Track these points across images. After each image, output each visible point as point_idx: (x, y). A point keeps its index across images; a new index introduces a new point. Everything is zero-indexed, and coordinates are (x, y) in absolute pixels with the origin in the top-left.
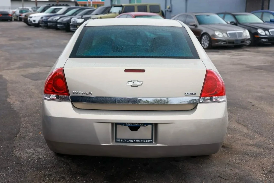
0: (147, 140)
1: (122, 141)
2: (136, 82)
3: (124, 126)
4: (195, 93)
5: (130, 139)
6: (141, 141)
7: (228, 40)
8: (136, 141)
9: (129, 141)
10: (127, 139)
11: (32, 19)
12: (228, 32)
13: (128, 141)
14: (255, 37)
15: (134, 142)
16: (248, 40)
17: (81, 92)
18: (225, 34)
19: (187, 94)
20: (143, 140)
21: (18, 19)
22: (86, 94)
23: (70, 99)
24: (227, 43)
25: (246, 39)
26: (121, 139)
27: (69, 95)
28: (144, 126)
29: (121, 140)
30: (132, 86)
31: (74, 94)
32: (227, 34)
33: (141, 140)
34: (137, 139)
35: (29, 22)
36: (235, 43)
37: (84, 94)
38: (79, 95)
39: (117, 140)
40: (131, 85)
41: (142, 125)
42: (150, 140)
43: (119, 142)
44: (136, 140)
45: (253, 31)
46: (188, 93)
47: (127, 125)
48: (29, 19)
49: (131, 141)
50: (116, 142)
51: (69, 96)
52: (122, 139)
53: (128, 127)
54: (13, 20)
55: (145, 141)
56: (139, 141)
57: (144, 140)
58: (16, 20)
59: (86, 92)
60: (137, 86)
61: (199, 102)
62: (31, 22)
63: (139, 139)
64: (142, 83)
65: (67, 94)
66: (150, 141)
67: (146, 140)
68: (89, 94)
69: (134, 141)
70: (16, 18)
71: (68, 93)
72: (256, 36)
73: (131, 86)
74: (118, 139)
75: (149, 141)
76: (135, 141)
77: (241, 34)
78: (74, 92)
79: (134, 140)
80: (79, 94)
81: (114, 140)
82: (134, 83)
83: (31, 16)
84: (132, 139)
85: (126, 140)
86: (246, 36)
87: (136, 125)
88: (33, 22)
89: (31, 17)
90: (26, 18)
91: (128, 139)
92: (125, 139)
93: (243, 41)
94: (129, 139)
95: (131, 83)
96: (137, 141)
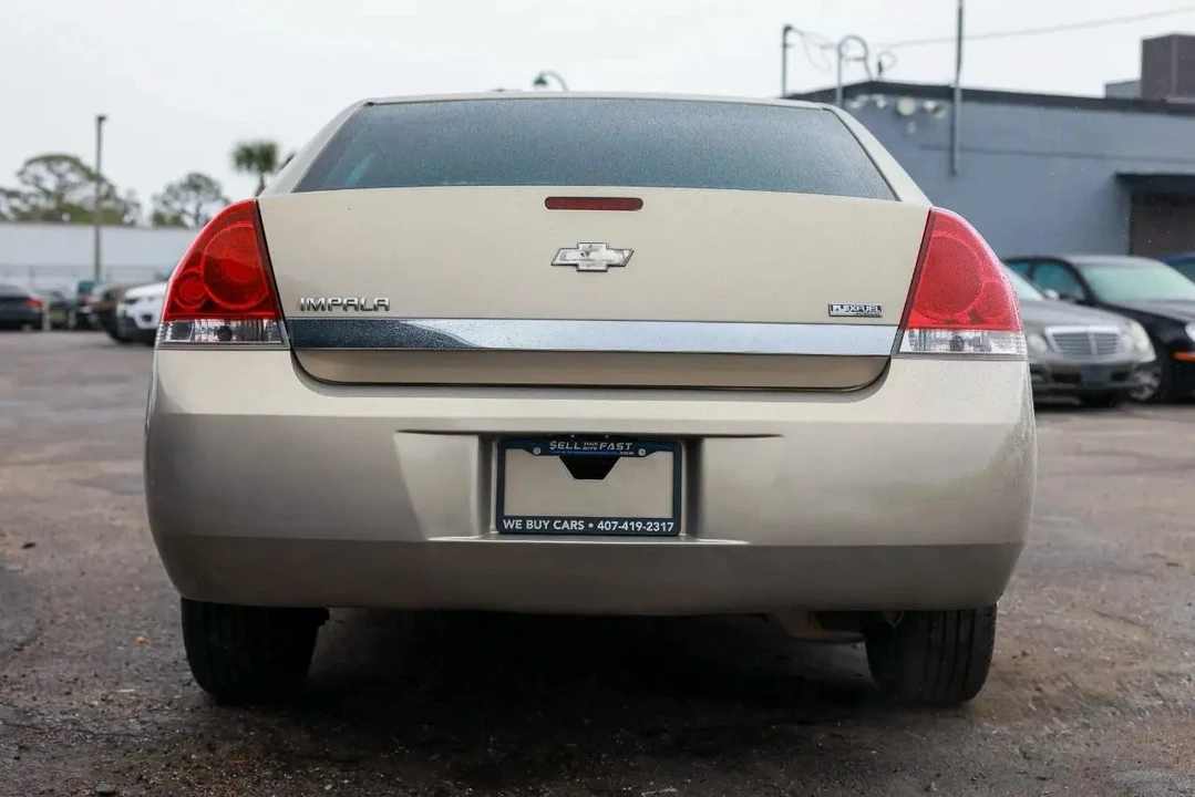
0: (653, 520)
1: (530, 525)
2: (596, 250)
3: (542, 454)
4: (879, 308)
5: (569, 519)
6: (623, 526)
7: (1053, 365)
8: (596, 524)
9: (566, 524)
10: (552, 519)
11: (135, 311)
12: (1050, 331)
13: (558, 525)
14: (1179, 362)
15: (586, 533)
16: (1144, 367)
17: (339, 302)
18: (1036, 340)
19: (842, 312)
20: (632, 523)
21: (72, 321)
22: (363, 308)
23: (286, 338)
24: (1046, 381)
25: (1135, 366)
26: (524, 519)
27: (278, 314)
28: (636, 455)
29: (524, 524)
30: (581, 268)
31: (302, 309)
32: (1044, 337)
33: (621, 521)
34: (605, 519)
35: (121, 322)
36: (1084, 380)
37: (351, 309)
38: (327, 314)
39: (507, 524)
40: (576, 265)
41: (625, 450)
42: (666, 520)
43: (514, 532)
44: (596, 520)
45: (1169, 336)
46: (842, 307)
47: (556, 449)
48: (121, 308)
49: (574, 525)
50: (503, 532)
51: (282, 322)
52: (533, 518)
53: (557, 459)
54: (47, 325)
55: (640, 526)
56: (613, 525)
57: (636, 520)
58: (58, 326)
59: (363, 301)
60: (603, 268)
61: (898, 352)
62: (131, 321)
63: (611, 519)
64: (626, 254)
65: (273, 313)
66: (668, 526)
67: (645, 521)
68: (375, 309)
69: (586, 524)
70: (59, 316)
71: (275, 310)
72: (1181, 356)
73: (574, 269)
74: (512, 518)
75: (661, 527)
76: (591, 526)
77: (1109, 342)
78: (302, 301)
79: (587, 520)
80: (330, 309)
81: (493, 526)
82: (588, 254)
83: (132, 294)
84: (578, 519)
85: (550, 525)
86: (1136, 349)
87: (598, 450)
88: (142, 324)
89: (132, 301)
90: (107, 305)
91: (559, 518)
92: (545, 518)
93: (1122, 372)
94: (563, 519)
95: (573, 257)
96: (601, 526)
